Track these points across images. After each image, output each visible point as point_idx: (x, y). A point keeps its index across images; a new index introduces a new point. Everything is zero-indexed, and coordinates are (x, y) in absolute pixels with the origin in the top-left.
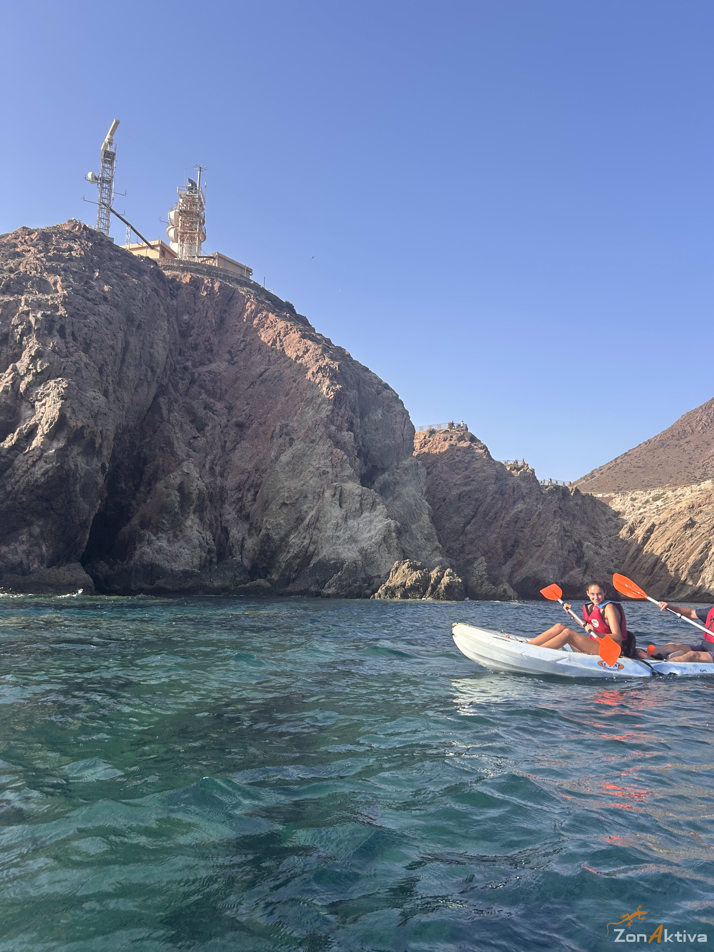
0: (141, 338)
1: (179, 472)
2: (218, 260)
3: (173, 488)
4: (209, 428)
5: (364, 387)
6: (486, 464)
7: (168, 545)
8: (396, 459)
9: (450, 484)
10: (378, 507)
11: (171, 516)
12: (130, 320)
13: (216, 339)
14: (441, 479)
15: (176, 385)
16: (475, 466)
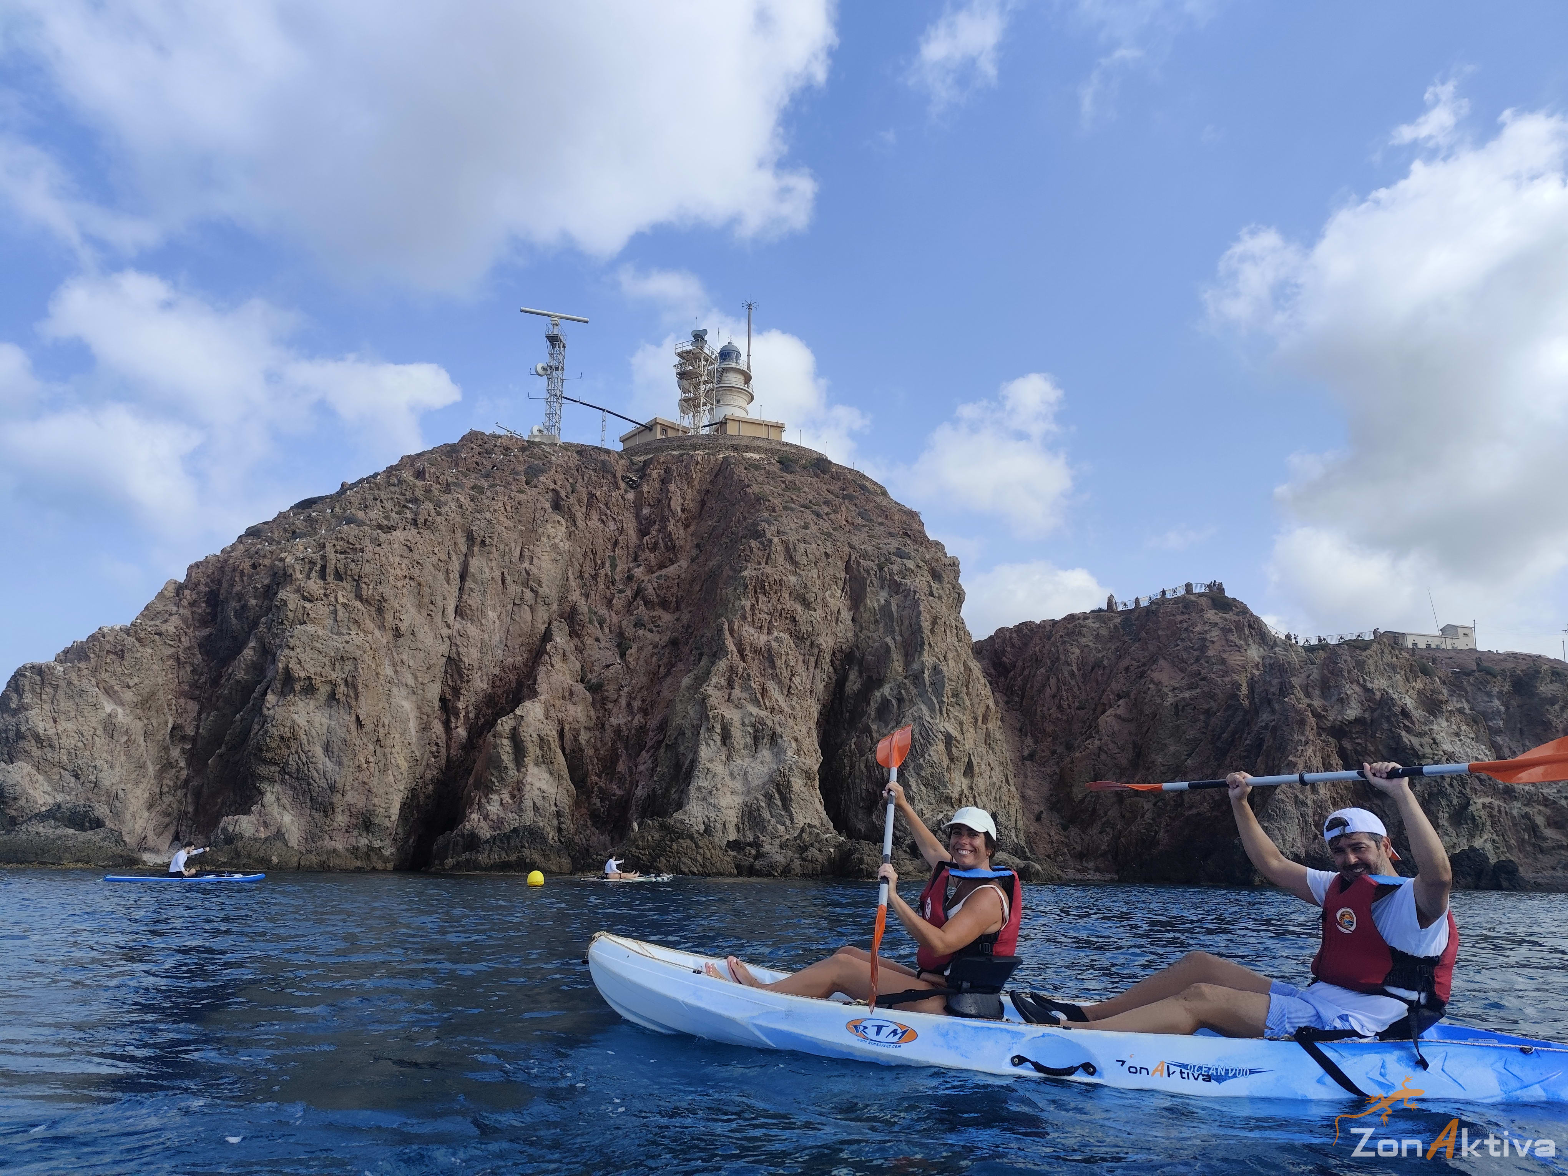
0: (491, 556)
1: (511, 715)
2: (729, 424)
3: (501, 737)
4: (633, 651)
5: (858, 563)
6: (1227, 649)
7: (501, 808)
8: (901, 664)
9: (1165, 690)
10: (779, 740)
11: (500, 771)
12: (470, 538)
13: (682, 532)
14: (1152, 681)
15: (611, 601)
16: (1210, 653)
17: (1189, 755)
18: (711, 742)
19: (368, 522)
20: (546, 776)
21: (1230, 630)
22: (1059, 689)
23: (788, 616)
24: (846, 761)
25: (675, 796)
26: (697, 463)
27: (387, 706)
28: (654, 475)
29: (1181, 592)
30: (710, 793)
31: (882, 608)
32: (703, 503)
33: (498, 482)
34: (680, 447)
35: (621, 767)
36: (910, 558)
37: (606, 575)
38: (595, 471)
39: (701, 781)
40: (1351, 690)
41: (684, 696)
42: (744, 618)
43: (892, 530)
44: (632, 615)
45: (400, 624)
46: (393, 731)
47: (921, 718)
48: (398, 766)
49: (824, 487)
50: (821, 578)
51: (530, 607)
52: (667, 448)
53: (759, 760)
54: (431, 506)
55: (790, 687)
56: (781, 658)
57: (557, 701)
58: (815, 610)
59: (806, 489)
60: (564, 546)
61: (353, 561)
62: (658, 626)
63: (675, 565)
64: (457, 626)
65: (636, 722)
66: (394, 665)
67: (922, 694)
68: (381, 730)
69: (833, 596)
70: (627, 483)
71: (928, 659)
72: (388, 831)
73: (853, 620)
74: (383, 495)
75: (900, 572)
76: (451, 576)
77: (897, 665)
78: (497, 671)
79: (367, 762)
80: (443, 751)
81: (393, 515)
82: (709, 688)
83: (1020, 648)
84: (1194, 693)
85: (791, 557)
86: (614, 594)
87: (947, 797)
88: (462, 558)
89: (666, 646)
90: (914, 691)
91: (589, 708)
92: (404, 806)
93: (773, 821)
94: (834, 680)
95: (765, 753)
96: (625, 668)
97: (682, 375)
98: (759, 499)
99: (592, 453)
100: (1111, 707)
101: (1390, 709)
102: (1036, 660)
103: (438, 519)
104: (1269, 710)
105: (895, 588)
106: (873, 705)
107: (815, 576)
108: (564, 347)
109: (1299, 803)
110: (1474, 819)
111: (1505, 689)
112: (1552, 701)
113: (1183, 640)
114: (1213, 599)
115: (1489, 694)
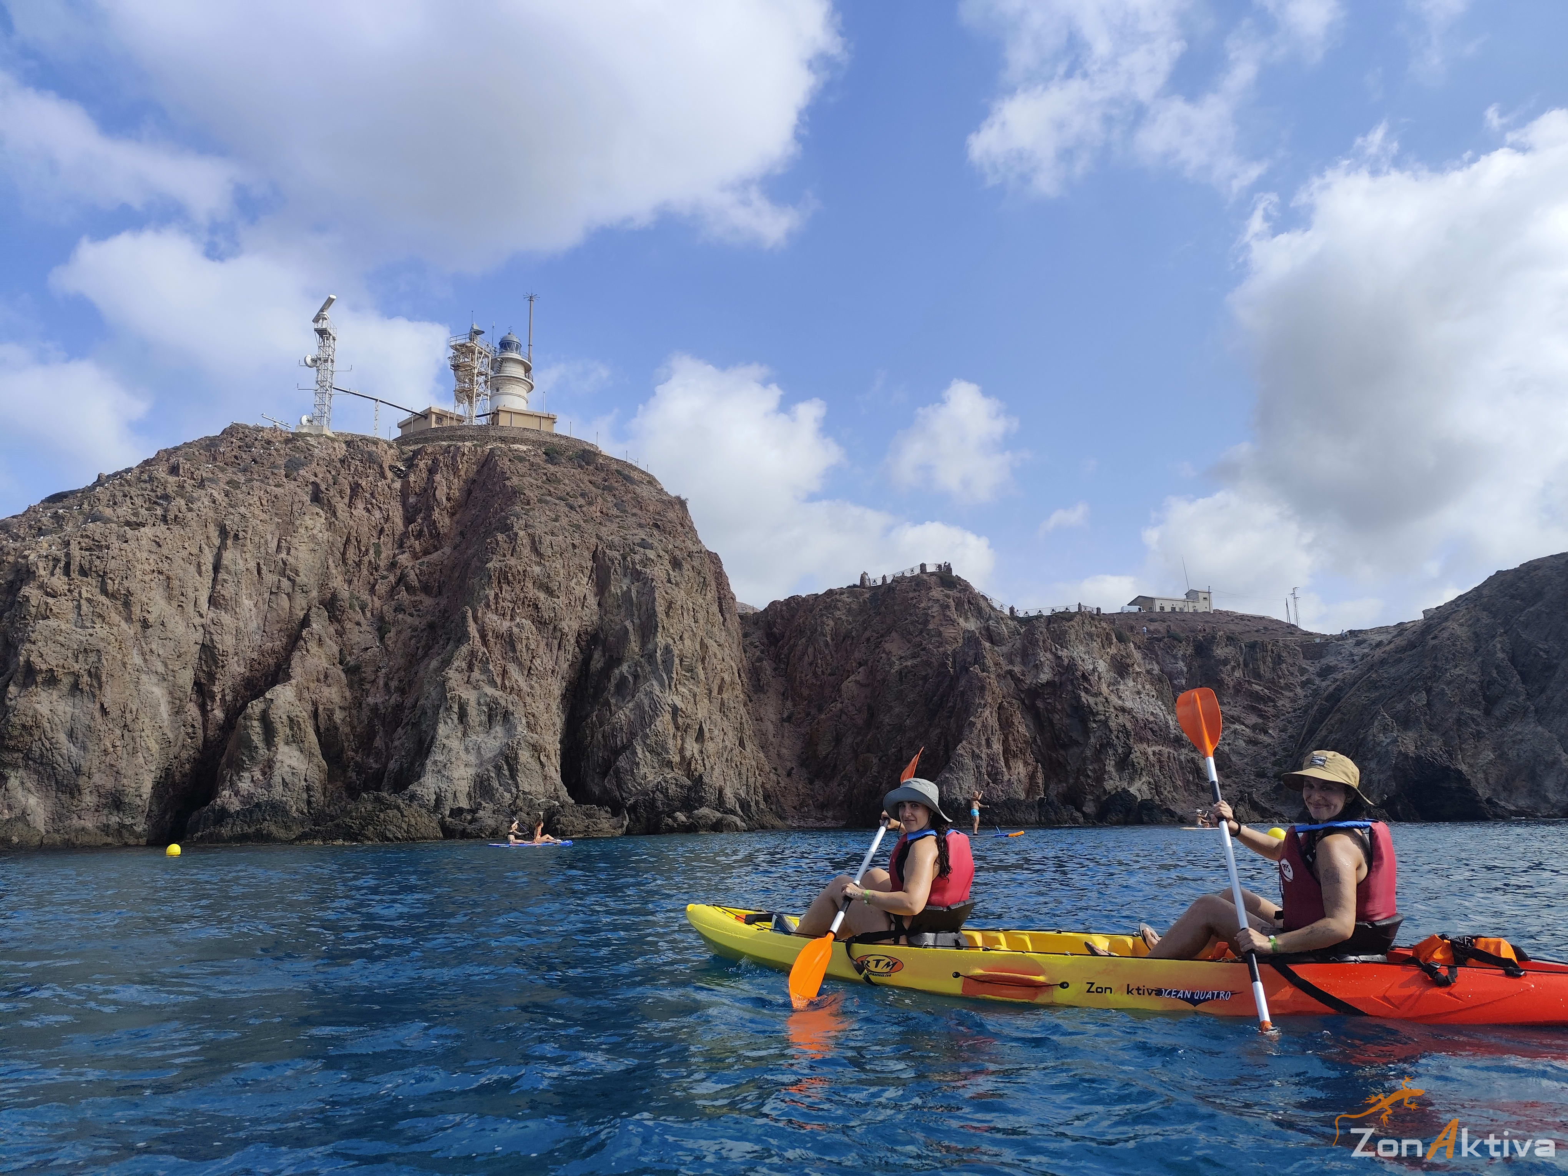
0: (245, 549)
1: (261, 699)
2: (501, 415)
3: (251, 719)
4: (392, 634)
5: (604, 553)
6: (945, 623)
7: (252, 785)
8: (639, 644)
9: (893, 659)
10: (511, 717)
11: (250, 751)
12: (223, 532)
13: (447, 520)
14: (884, 651)
15: (374, 586)
16: (931, 627)
17: (909, 716)
18: (449, 721)
19: (115, 519)
20: (297, 753)
21: (950, 606)
22: (815, 657)
23: (531, 603)
24: (587, 732)
25: (418, 769)
26: (464, 454)
27: (135, 693)
29: (917, 571)
30: (445, 766)
31: (624, 594)
32: (469, 492)
33: (256, 477)
34: (450, 438)
35: (378, 742)
36: (652, 549)
37: (370, 562)
38: (361, 461)
39: (437, 756)
40: (1045, 657)
41: (431, 678)
42: (488, 606)
43: (643, 521)
44: (394, 600)
45: (147, 616)
46: (141, 716)
47: (651, 692)
48: (148, 748)
49: (586, 478)
50: (566, 567)
51: (288, 594)
52: (438, 438)
53: (492, 736)
54: (183, 502)
55: (530, 668)
56: (522, 642)
57: (311, 684)
58: (559, 597)
59: (567, 482)
60: (324, 536)
61: (98, 557)
62: (419, 610)
63: (439, 552)
64: (211, 615)
65: (392, 701)
66: (143, 654)
67: (655, 672)
68: (128, 715)
69: (578, 583)
70: (395, 473)
71: (661, 640)
72: (140, 809)
73: (599, 605)
74: (133, 491)
75: (642, 561)
76: (203, 568)
77: (634, 645)
78: (255, 655)
79: (114, 746)
80: (200, 733)
81: (143, 511)
82: (450, 671)
83: (788, 620)
84: (915, 661)
85: (536, 550)
86: (377, 580)
88: (215, 551)
89: (424, 629)
90: (648, 668)
91: (344, 689)
92: (156, 786)
94: (579, 659)
95: (498, 730)
96: (383, 651)
97: (456, 367)
98: (516, 492)
99: (360, 443)
100: (853, 673)
101: (1074, 673)
102: (800, 631)
103: (189, 515)
105: (636, 576)
106: (613, 682)
107: (560, 566)
108: (334, 339)
109: (975, 757)
110: (1133, 765)
111: (1188, 653)
112: (1225, 662)
113: (911, 615)
114: (941, 578)
115: (1175, 657)
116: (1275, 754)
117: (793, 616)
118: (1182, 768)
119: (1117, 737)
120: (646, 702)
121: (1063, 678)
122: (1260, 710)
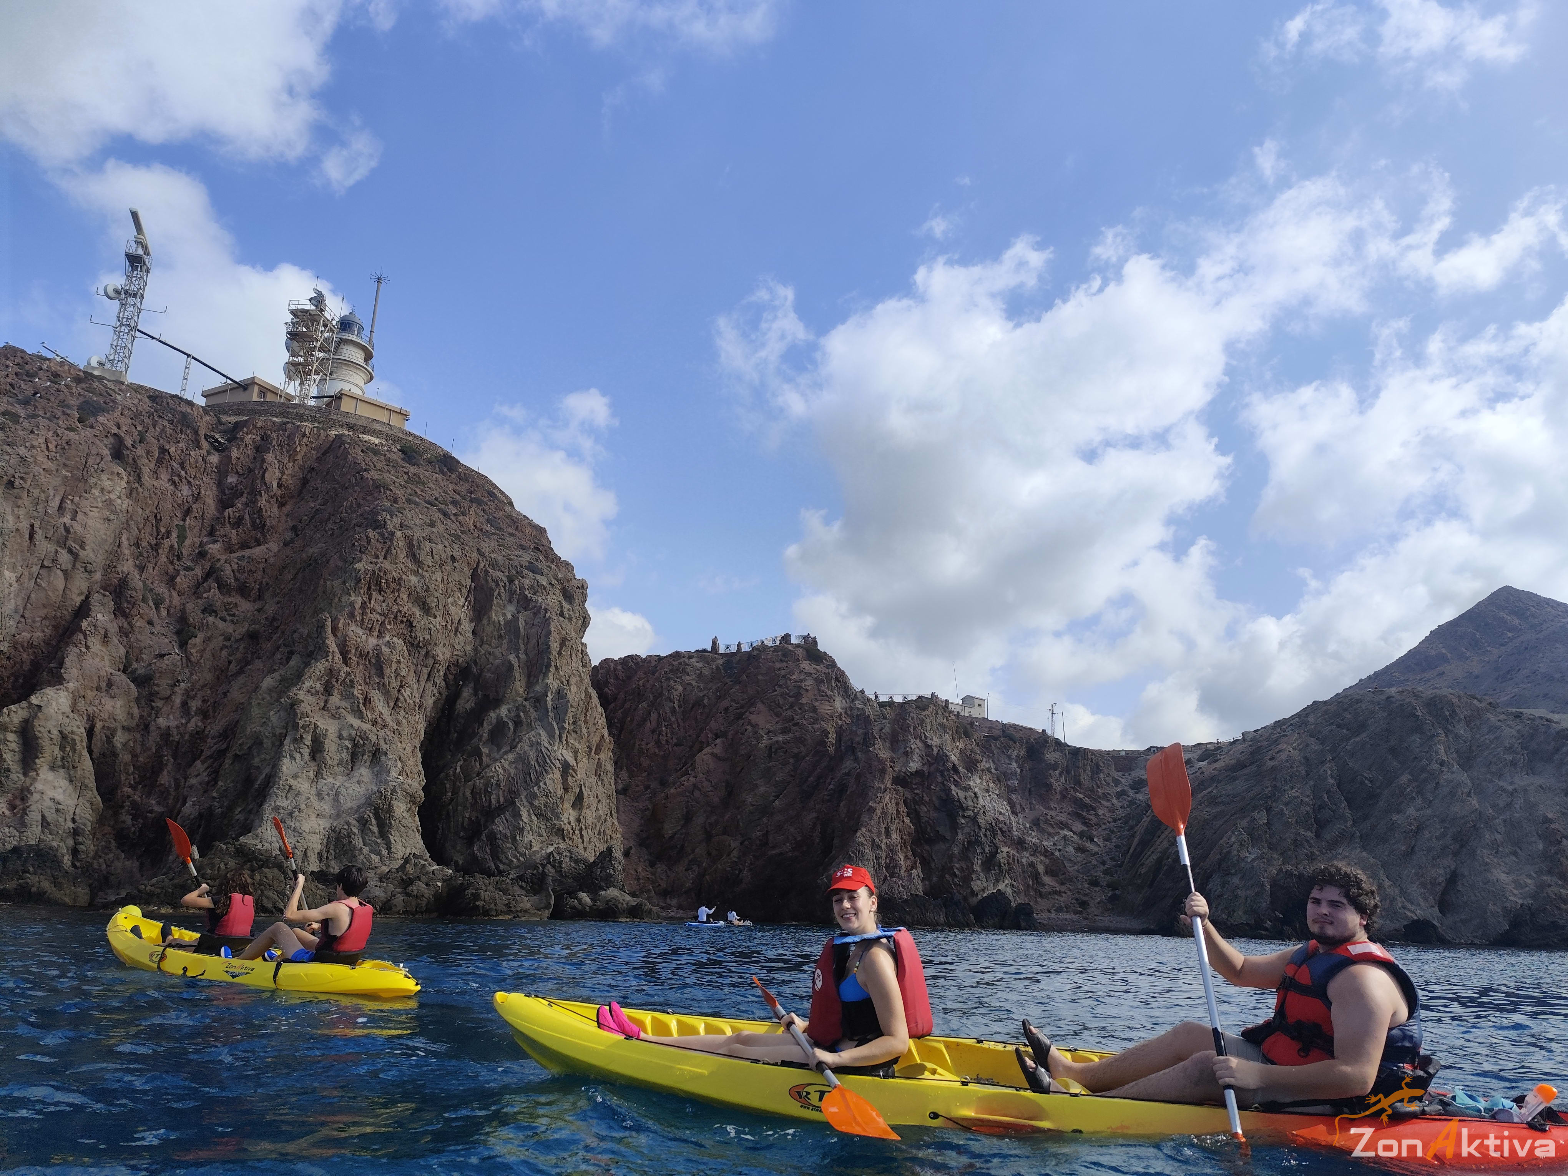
0: (19, 502)
1: (23, 704)
2: (345, 400)
3: (6, 730)
4: (198, 640)
5: (487, 572)
6: (819, 698)
8: (524, 685)
9: (761, 732)
10: (383, 758)
13: (275, 510)
14: (750, 723)
15: (174, 577)
16: (804, 701)
17: (777, 797)
18: (298, 756)
20: (64, 784)
21: (823, 681)
22: (659, 724)
23: (405, 619)
24: (448, 786)
25: (241, 817)
26: (304, 435)
28: (248, 439)
29: (780, 641)
30: (291, 814)
31: (508, 623)
32: (305, 482)
33: (40, 413)
34: (282, 414)
35: (165, 778)
36: (542, 574)
37: (171, 547)
38: (171, 422)
39: (280, 800)
40: (915, 745)
41: (263, 699)
42: (352, 615)
43: (523, 543)
44: (201, 597)
47: (539, 744)
49: (451, 486)
50: (445, 582)
51: (65, 572)
52: (266, 413)
53: (355, 780)
55: (398, 699)
56: (391, 666)
57: (89, 692)
58: (435, 617)
59: (432, 485)
60: (123, 504)
62: (234, 615)
63: (262, 547)
65: (192, 726)
69: (455, 604)
70: (211, 444)
71: (552, 681)
73: (473, 632)
75: (532, 587)
77: (519, 685)
78: (5, 647)
82: (300, 692)
83: (623, 681)
84: (786, 737)
85: (414, 555)
86: (179, 571)
87: (559, 829)
89: (241, 639)
90: (534, 714)
91: (132, 704)
93: (366, 850)
94: (444, 696)
95: (364, 772)
96: (184, 660)
97: (293, 336)
98: (379, 486)
99: (170, 400)
100: (708, 745)
101: (944, 765)
102: (639, 694)
104: (852, 757)
105: (525, 603)
106: (487, 727)
107: (439, 579)
108: (148, 271)
109: (875, 846)
110: (1000, 866)
111: (1021, 754)
112: (1054, 767)
113: (781, 686)
114: (807, 651)
115: (1009, 757)
116: (1104, 863)
117: (629, 678)
118: (1024, 872)
119: (985, 835)
120: (532, 754)
121: (932, 769)
122: (1084, 818)
